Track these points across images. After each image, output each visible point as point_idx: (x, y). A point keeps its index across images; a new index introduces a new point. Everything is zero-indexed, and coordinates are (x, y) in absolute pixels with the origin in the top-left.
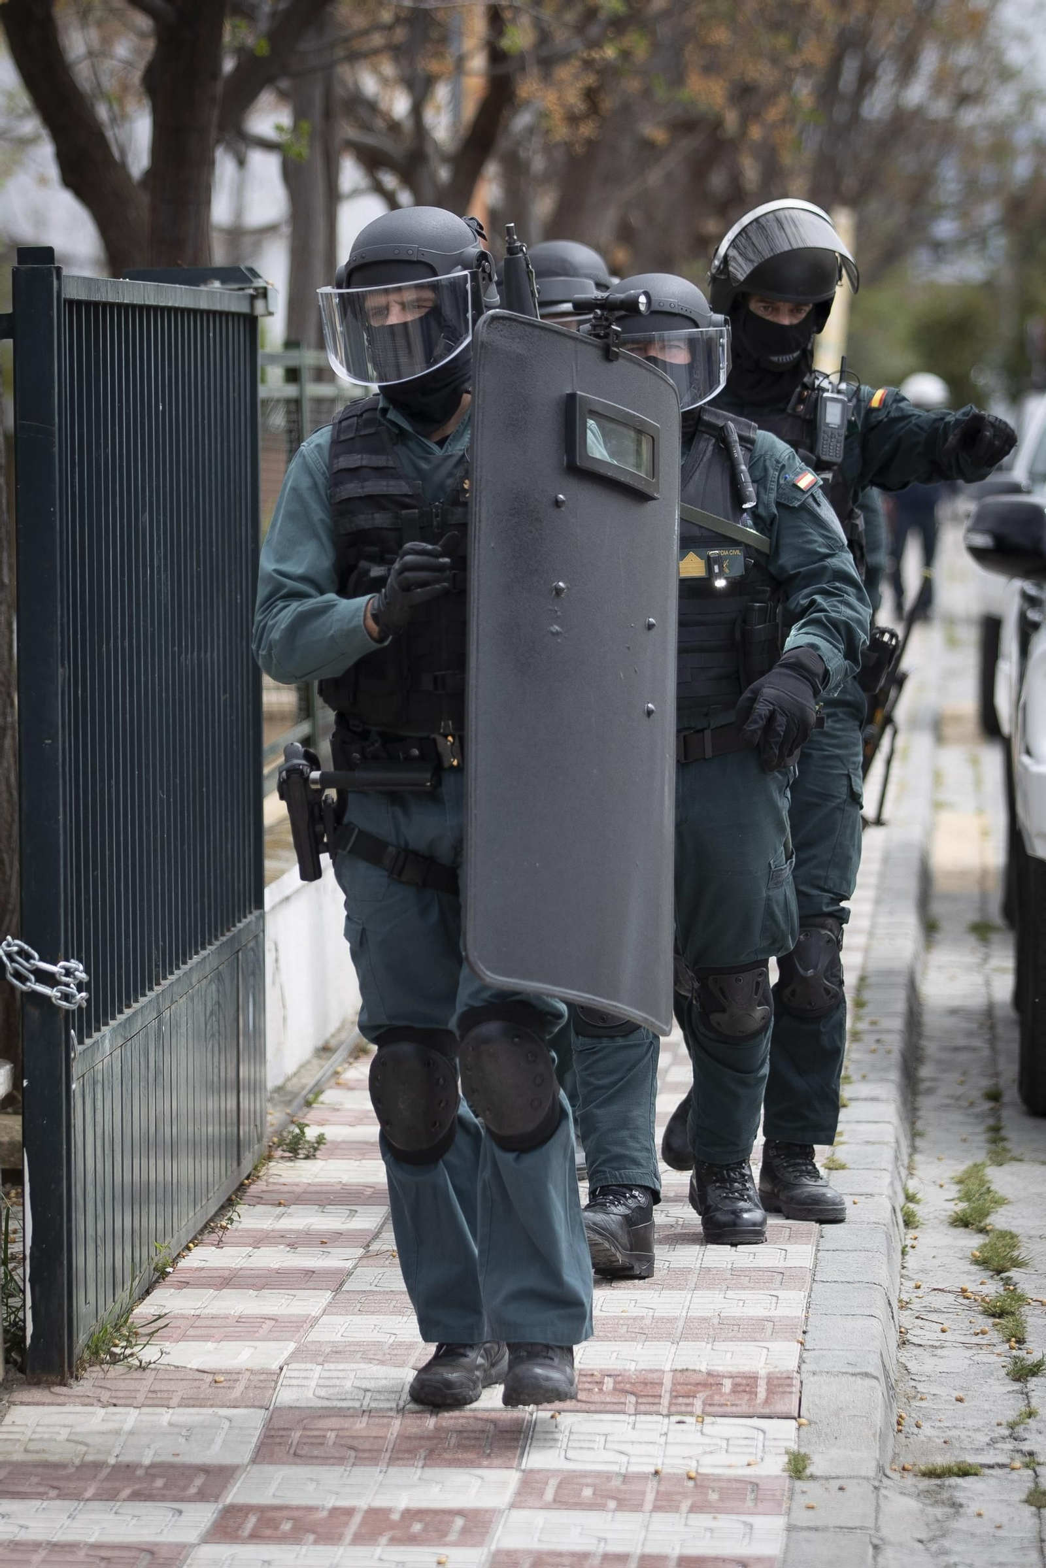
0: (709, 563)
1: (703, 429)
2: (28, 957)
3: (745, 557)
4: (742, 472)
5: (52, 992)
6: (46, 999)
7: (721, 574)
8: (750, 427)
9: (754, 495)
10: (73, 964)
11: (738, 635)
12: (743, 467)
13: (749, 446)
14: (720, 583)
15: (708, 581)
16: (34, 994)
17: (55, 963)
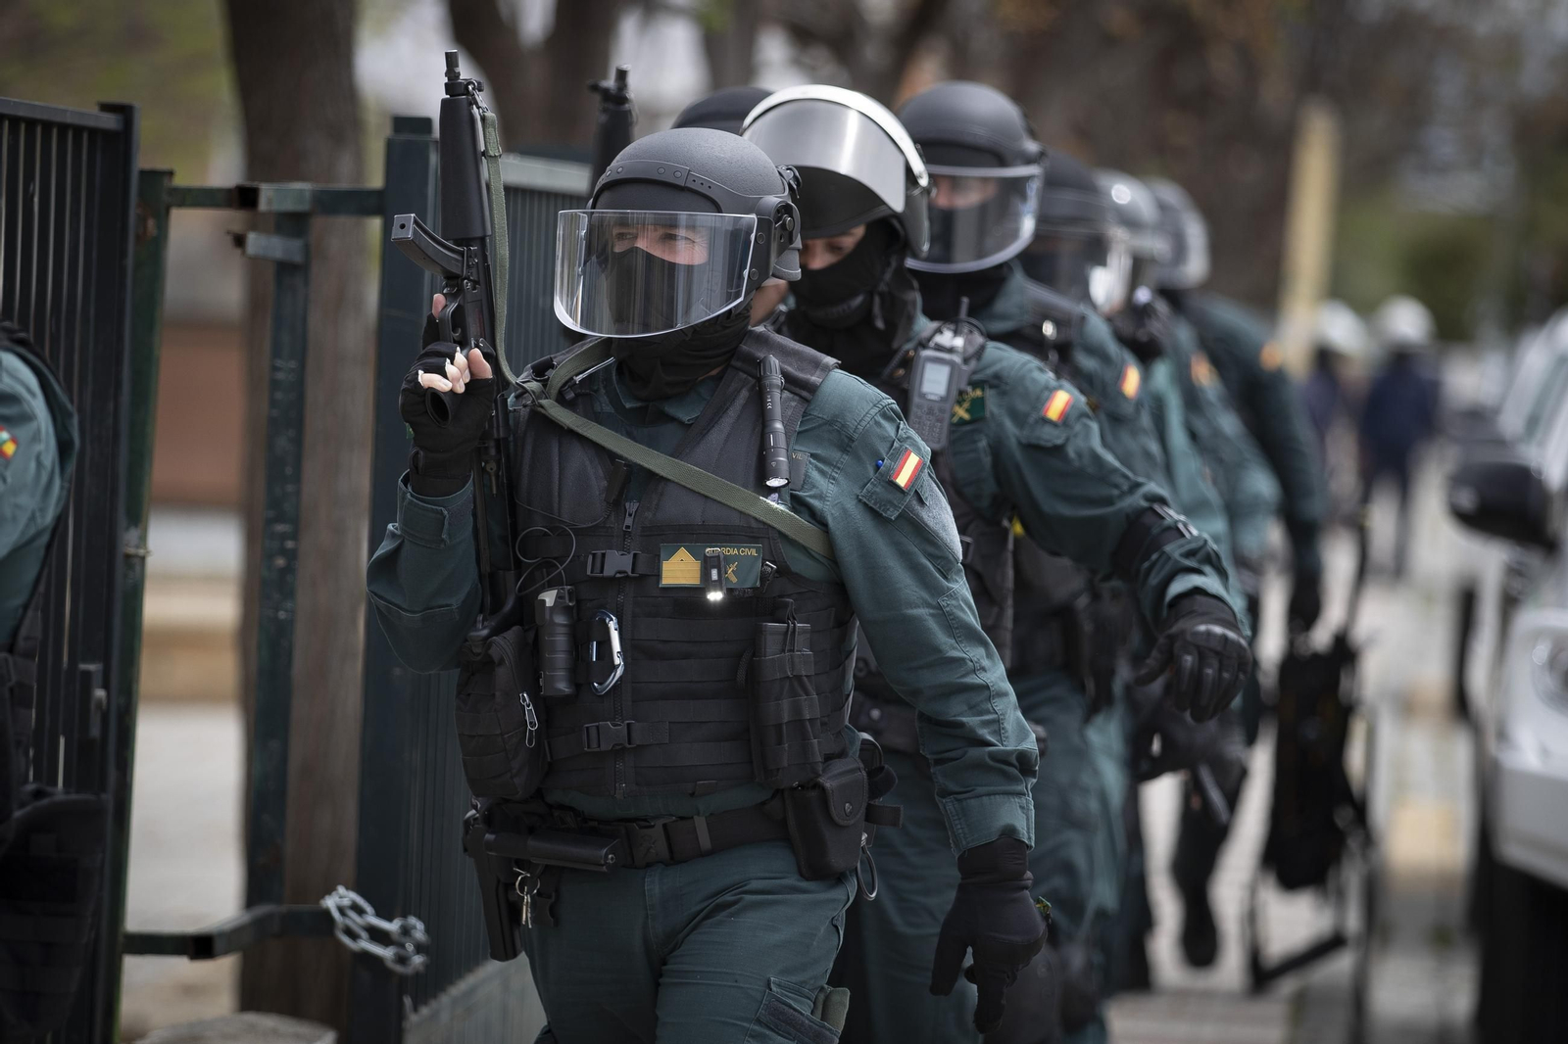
0: (707, 564)
1: (738, 364)
2: (360, 911)
3: (764, 560)
4: (774, 432)
5: (386, 953)
6: (377, 960)
7: (717, 585)
8: (817, 365)
9: (784, 468)
10: (413, 920)
11: (741, 675)
12: (779, 426)
13: (805, 394)
14: (715, 596)
15: (698, 591)
16: (366, 957)
17: (390, 919)
